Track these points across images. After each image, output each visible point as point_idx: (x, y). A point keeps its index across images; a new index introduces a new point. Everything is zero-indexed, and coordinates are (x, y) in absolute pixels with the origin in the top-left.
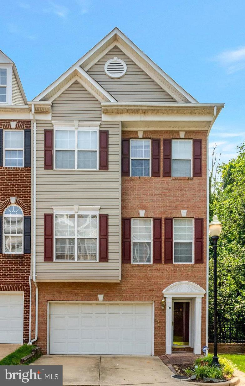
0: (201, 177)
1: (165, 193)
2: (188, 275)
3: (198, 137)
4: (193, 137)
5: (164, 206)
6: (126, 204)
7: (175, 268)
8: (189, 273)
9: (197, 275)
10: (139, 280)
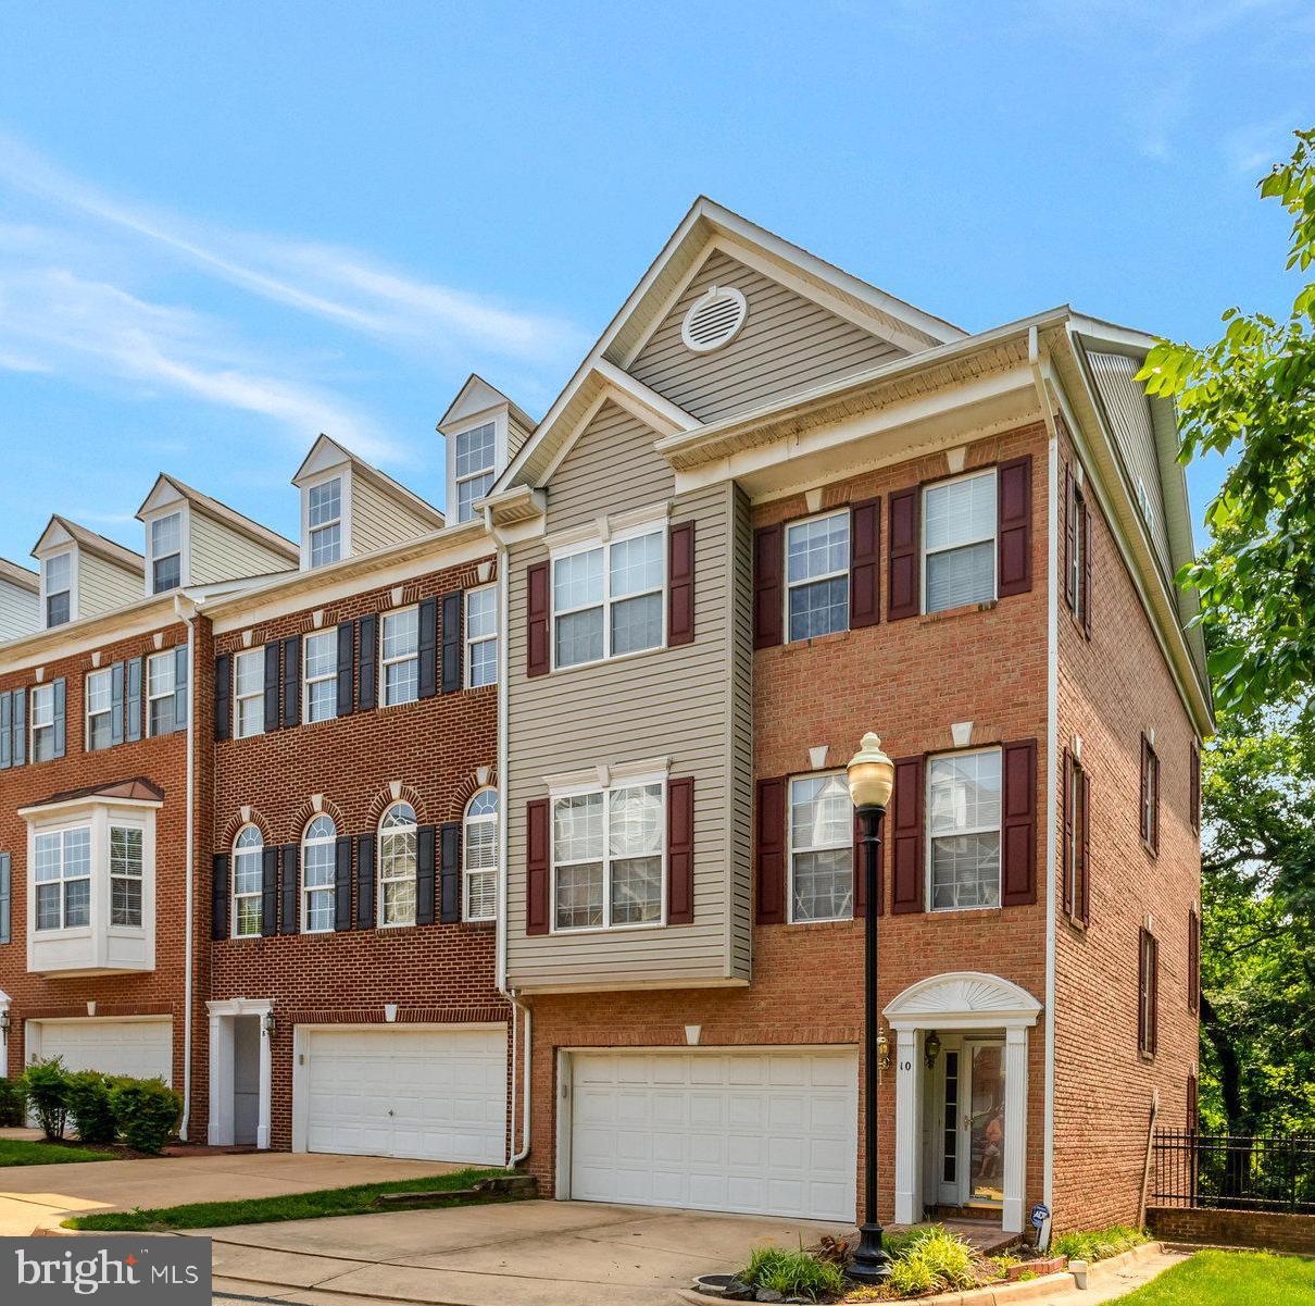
0: (1030, 591)
1: (894, 677)
2: (975, 948)
3: (1016, 450)
4: (1000, 458)
5: (891, 721)
6: (768, 736)
7: (929, 928)
8: (982, 941)
9: (1010, 947)
10: (807, 974)
